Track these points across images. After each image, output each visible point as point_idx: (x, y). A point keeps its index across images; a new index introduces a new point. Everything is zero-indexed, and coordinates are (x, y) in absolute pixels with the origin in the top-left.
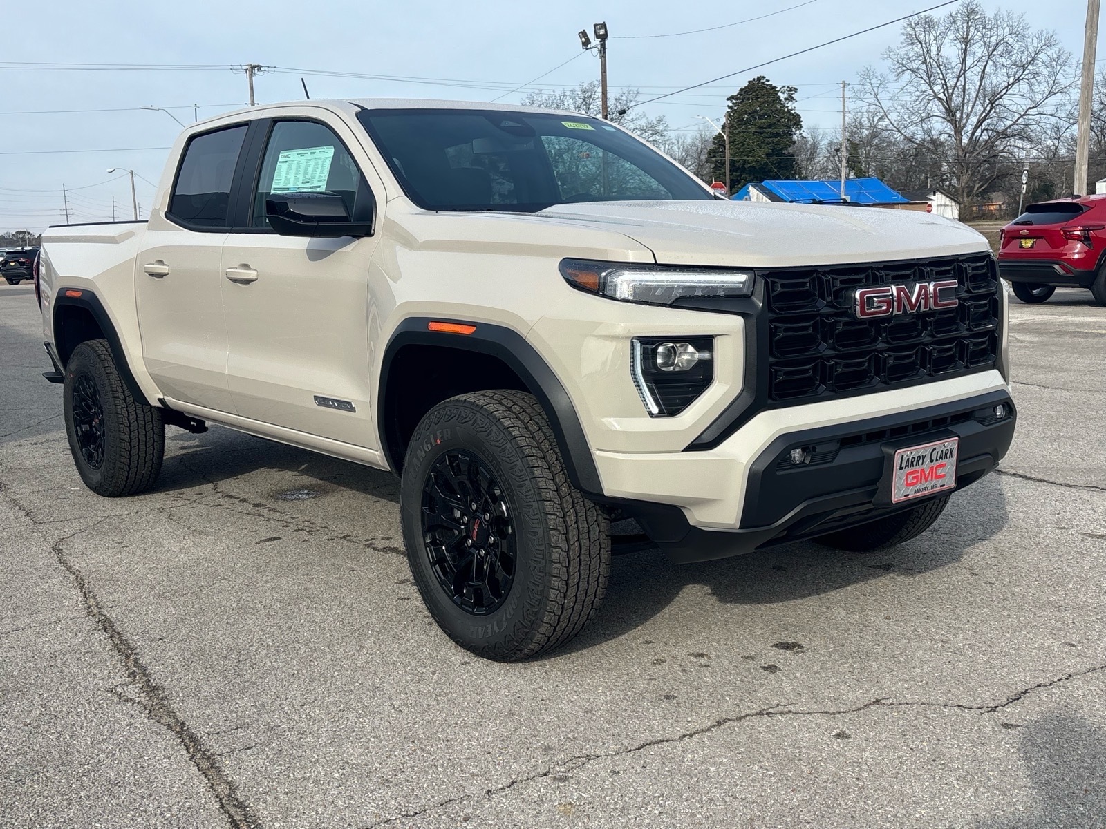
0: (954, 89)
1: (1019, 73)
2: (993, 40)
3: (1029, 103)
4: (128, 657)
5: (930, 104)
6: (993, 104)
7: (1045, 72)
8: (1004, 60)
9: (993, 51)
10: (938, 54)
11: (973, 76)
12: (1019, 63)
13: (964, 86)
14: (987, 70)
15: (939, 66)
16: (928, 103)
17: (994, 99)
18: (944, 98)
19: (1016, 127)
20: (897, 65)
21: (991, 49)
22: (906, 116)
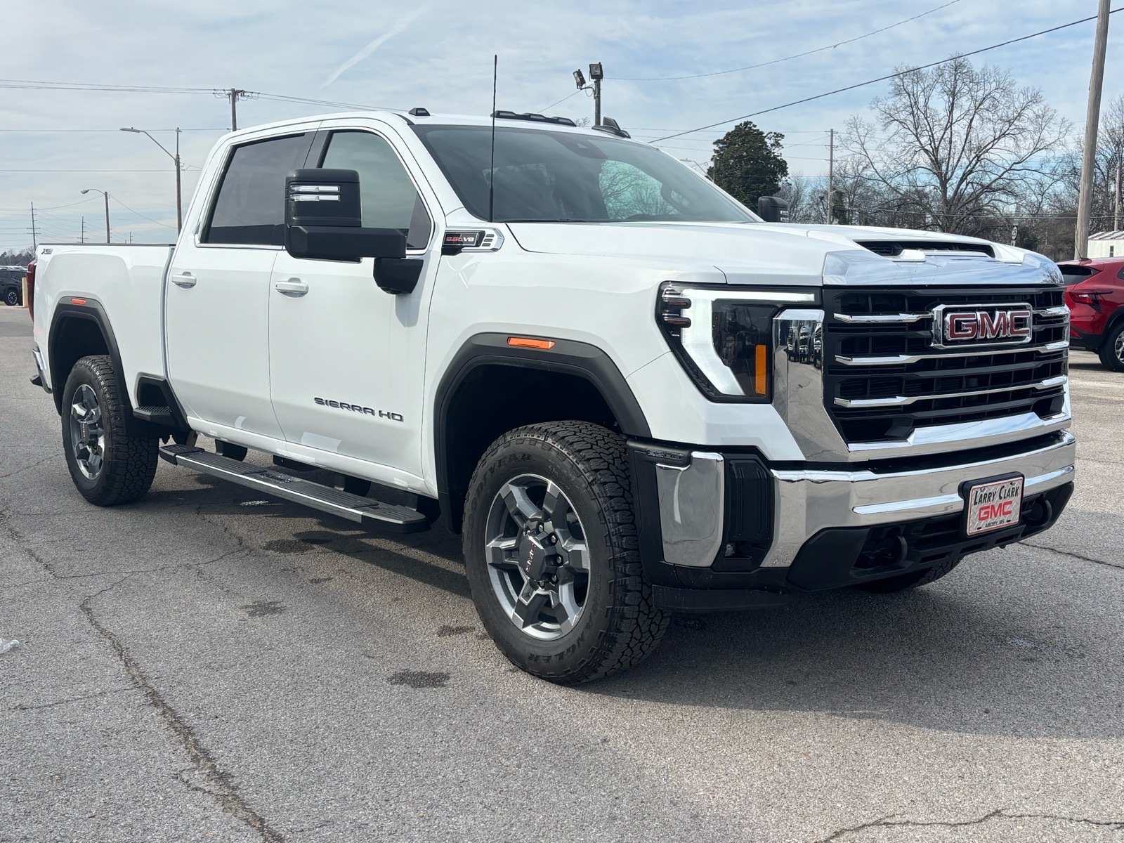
0: (940, 141)
1: (1005, 129)
2: (980, 94)
3: (1014, 158)
4: (186, 738)
5: (916, 156)
6: (979, 157)
7: (1031, 128)
8: (991, 115)
9: (980, 105)
10: (926, 106)
11: (960, 129)
12: (1005, 118)
13: (951, 138)
14: (973, 124)
15: (926, 119)
16: (915, 154)
17: (980, 151)
18: (931, 150)
19: (1001, 181)
20: (885, 115)
21: (978, 103)
22: (892, 167)
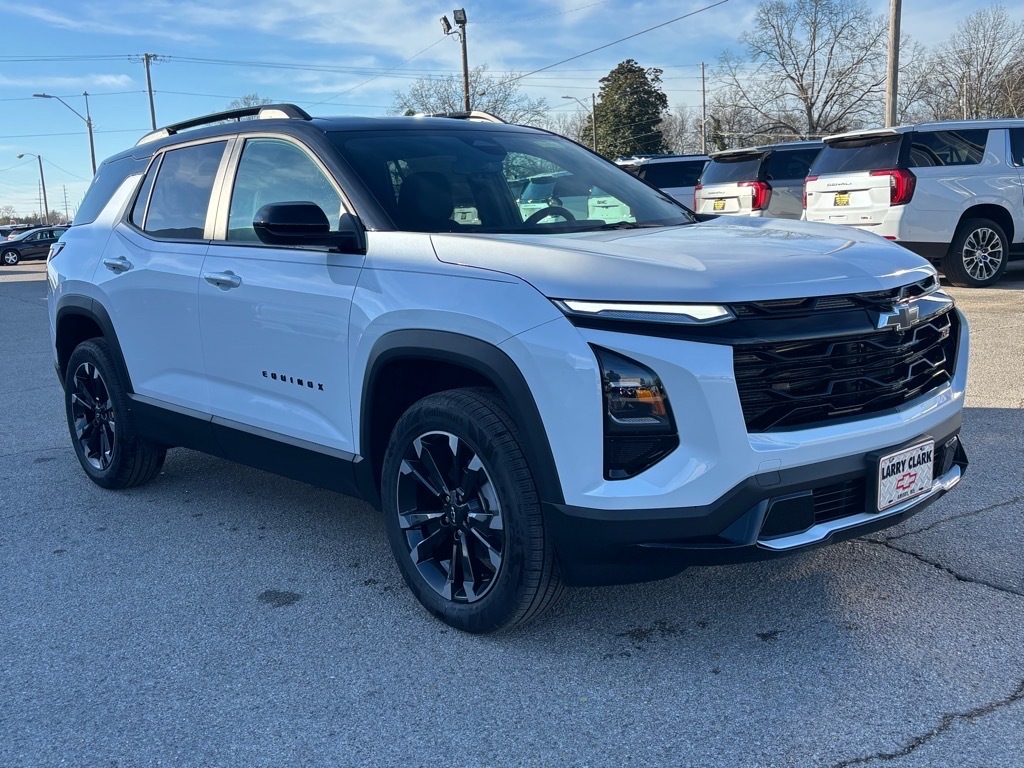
0: (805, 68)
1: (862, 55)
2: (839, 24)
8: (849, 43)
9: (839, 34)
10: (790, 37)
11: (821, 57)
12: (862, 45)
14: (834, 51)
15: (791, 48)
16: (782, 82)
18: (797, 78)
20: (753, 48)
21: (837, 32)
22: (762, 95)
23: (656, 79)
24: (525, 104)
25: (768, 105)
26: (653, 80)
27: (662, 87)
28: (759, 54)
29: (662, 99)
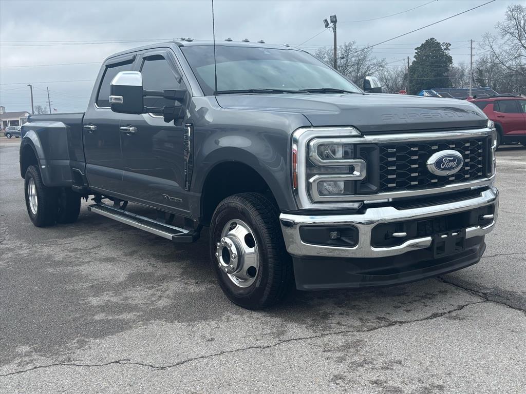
5: (519, 51)
10: (524, 25)
15: (524, 31)
20: (503, 31)
22: (506, 57)
23: (447, 49)
24: (375, 61)
25: (510, 62)
26: (445, 49)
27: (450, 53)
28: (506, 34)
29: (450, 59)
